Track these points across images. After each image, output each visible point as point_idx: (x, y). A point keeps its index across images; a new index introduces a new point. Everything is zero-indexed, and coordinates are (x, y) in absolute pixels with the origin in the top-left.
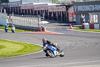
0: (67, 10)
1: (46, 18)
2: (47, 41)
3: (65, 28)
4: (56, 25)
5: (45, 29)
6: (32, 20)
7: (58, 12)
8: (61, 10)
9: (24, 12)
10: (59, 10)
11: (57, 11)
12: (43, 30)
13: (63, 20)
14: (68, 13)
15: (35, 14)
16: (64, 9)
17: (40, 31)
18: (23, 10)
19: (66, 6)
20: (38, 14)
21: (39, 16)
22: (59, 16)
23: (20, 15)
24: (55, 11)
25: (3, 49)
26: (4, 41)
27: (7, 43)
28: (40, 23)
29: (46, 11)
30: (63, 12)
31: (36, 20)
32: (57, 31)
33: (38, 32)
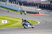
0: (51, 3)
1: (40, 7)
2: (25, 20)
3: (50, 13)
4: (45, 11)
5: (39, 13)
6: (32, 8)
7: (46, 4)
8: (48, 3)
9: (29, 4)
10: (47, 3)
11: (46, 3)
13: (49, 8)
14: (51, 5)
15: (34, 5)
16: (49, 3)
17: (37, 14)
18: (28, 3)
19: (51, 1)
21: (36, 6)
22: (47, 6)
23: (26, 5)
25: (17, 23)
26: (18, 19)
27: (20, 20)
28: (37, 9)
29: (40, 3)
31: (35, 8)
32: (46, 14)
33: (36, 14)
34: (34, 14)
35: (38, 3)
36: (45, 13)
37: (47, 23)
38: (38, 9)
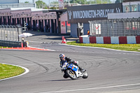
0: (58, 17)
1: (29, 29)
2: (66, 58)
3: (55, 42)
4: (42, 39)
5: (28, 43)
6: (9, 32)
7: (46, 20)
8: (50, 18)
10: (47, 18)
11: (44, 18)
12: (25, 45)
13: (53, 31)
14: (59, 22)
15: (14, 24)
16: (54, 16)
17: (20, 46)
19: (57, 12)
20: (18, 23)
21: (19, 26)
22: (47, 26)
24: (41, 18)
28: (21, 35)
29: (28, 18)
30: (52, 20)
31: (15, 32)
32: (45, 47)
33: (18, 49)
34: (12, 49)
35: (24, 16)
36: (44, 45)
37: (50, 71)
38: (23, 32)
